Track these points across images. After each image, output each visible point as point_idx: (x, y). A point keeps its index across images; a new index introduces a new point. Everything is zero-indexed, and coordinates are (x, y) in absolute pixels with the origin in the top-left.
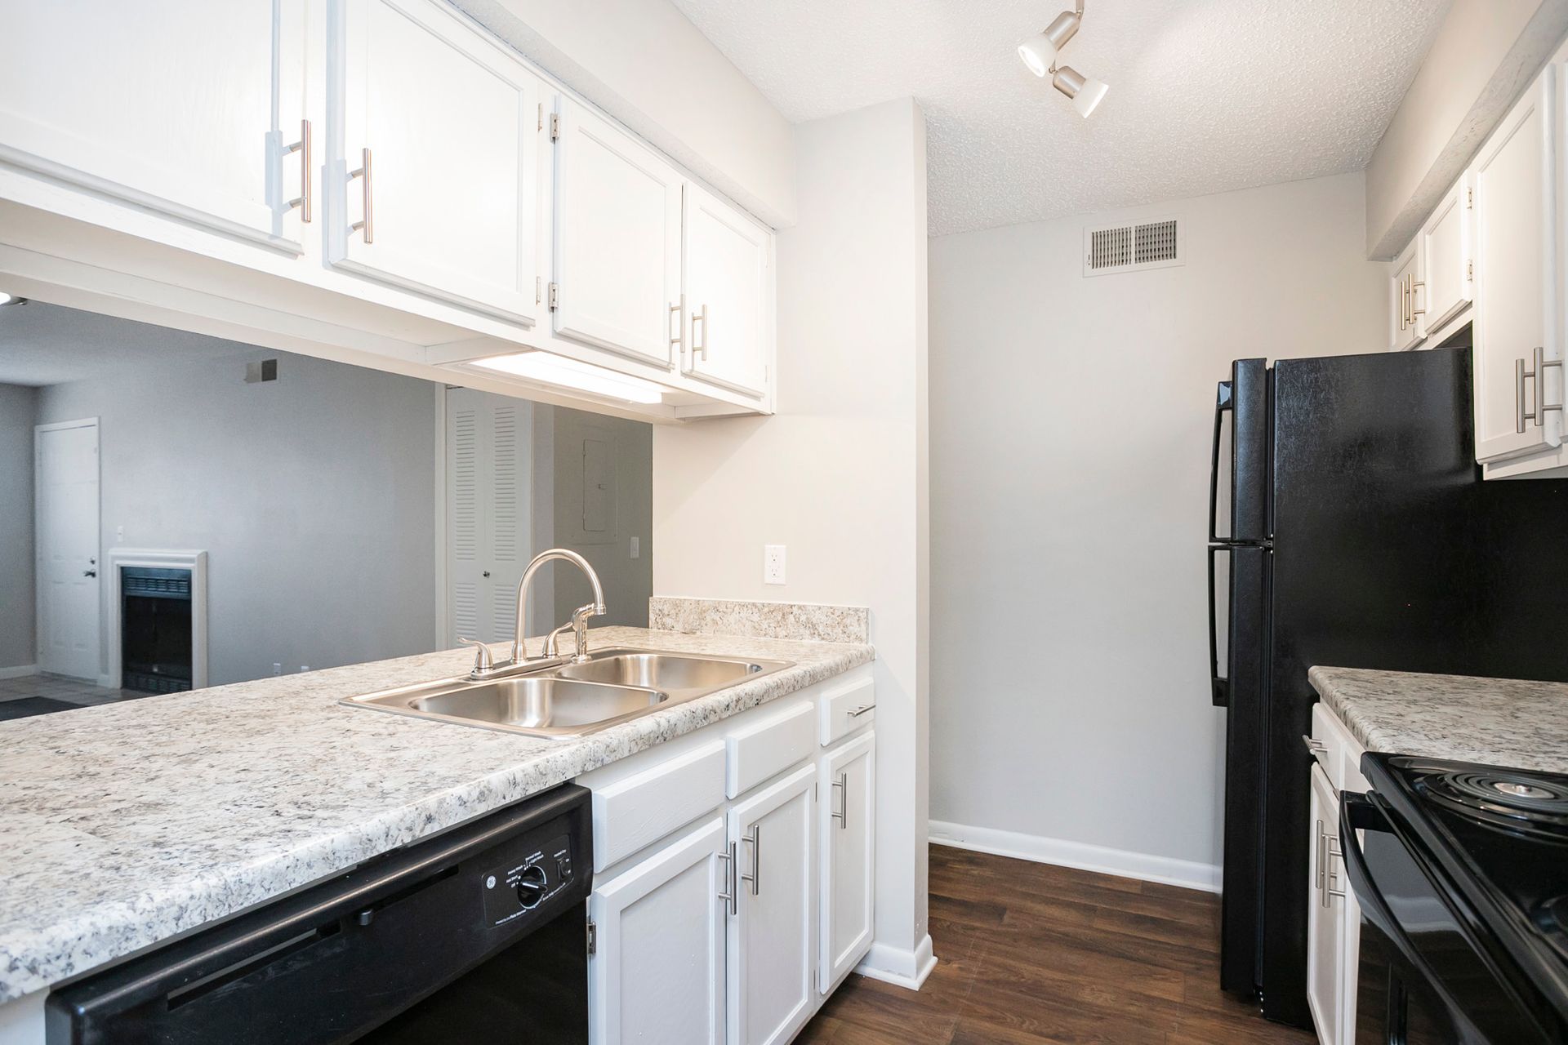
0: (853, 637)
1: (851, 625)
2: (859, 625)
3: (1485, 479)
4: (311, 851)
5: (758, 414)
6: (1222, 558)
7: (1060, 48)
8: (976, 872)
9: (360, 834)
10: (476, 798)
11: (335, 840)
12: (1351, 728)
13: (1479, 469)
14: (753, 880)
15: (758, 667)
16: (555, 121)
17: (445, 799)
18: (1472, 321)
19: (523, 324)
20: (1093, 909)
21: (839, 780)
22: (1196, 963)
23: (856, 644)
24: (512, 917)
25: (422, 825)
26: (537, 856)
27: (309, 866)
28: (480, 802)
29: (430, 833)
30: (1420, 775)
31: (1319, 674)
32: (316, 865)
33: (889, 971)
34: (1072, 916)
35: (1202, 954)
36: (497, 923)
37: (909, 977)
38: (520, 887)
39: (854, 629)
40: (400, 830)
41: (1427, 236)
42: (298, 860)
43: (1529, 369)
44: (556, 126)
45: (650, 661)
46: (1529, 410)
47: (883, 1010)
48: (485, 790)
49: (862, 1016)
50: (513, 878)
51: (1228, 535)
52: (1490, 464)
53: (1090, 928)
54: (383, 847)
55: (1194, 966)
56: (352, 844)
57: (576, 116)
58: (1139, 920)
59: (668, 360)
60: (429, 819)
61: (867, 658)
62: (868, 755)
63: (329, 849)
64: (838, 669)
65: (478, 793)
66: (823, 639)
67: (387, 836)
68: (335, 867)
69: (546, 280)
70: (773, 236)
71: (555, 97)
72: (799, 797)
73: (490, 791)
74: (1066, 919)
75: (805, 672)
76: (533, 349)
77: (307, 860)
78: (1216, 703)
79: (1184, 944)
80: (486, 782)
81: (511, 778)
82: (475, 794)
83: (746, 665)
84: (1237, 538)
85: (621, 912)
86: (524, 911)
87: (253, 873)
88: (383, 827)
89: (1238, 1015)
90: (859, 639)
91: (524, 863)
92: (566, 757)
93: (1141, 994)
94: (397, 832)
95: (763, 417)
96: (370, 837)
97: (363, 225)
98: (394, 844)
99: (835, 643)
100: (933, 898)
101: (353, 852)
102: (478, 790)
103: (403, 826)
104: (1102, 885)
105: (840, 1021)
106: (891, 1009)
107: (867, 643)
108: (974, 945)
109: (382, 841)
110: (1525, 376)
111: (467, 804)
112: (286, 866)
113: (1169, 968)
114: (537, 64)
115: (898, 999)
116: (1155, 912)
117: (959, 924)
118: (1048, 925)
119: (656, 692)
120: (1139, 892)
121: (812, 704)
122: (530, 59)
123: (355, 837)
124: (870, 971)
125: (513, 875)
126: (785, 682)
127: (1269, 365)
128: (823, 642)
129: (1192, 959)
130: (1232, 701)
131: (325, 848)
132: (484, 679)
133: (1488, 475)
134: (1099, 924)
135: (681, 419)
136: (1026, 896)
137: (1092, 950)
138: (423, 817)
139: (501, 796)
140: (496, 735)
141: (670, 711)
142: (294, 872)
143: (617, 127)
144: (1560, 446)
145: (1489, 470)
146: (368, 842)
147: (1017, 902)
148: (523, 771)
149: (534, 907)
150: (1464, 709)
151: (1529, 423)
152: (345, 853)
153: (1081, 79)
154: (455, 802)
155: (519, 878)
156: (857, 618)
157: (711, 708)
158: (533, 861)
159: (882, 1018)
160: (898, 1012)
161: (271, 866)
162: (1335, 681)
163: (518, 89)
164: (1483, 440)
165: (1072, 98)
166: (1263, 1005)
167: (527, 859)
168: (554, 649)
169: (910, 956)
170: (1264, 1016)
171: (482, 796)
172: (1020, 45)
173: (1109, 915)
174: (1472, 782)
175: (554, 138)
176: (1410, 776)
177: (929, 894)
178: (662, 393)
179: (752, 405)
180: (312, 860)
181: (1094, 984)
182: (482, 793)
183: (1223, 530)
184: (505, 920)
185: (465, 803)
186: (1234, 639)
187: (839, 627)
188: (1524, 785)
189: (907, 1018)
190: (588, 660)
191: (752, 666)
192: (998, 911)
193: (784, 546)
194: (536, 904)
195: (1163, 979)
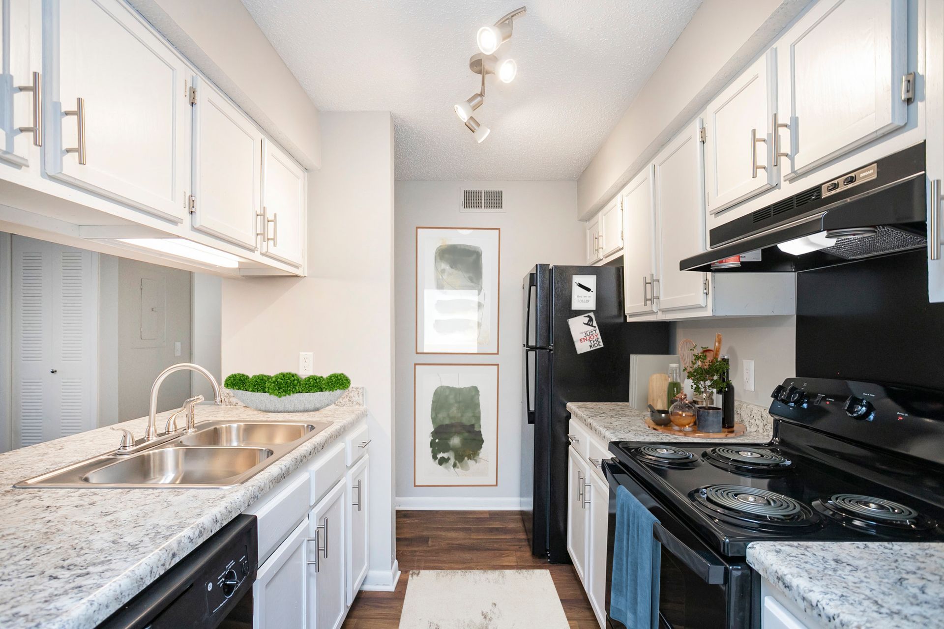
0: (355, 403)
1: (354, 397)
2: (359, 396)
3: (628, 321)
4: (108, 596)
5: (297, 276)
6: (532, 354)
7: (474, 110)
8: (409, 521)
9: (136, 576)
10: (197, 535)
11: (122, 584)
12: (595, 431)
13: (625, 317)
14: (324, 550)
15: (312, 426)
16: (194, 92)
17: (181, 541)
18: (623, 255)
19: (174, 221)
20: (469, 529)
21: (356, 484)
22: (519, 545)
23: (357, 407)
24: (221, 605)
25: (170, 560)
26: (232, 563)
27: (107, 607)
28: (200, 537)
29: (174, 564)
30: (633, 449)
31: (571, 406)
32: (111, 605)
33: (377, 585)
34: (461, 535)
35: (520, 540)
36: (214, 611)
37: (389, 585)
38: (225, 585)
39: (356, 399)
40: (158, 567)
41: (603, 216)
42: (100, 605)
43: (648, 281)
44: (194, 96)
45: (238, 428)
46: (649, 297)
47: (378, 607)
48: (201, 529)
49: (367, 613)
50: (221, 581)
51: (534, 344)
52: (629, 315)
53: (470, 539)
54: (149, 581)
55: (518, 547)
56: (132, 584)
57: (205, 91)
58: (492, 530)
59: (255, 246)
60: (174, 555)
61: (364, 414)
62: (366, 467)
63: (118, 592)
64: (354, 423)
65: (198, 532)
66: (337, 405)
67: (151, 573)
68: (122, 602)
69: (188, 193)
70: (306, 173)
71: (193, 77)
72: (338, 499)
73: (205, 529)
74: (458, 537)
75: (341, 426)
76: (179, 237)
77: (106, 603)
78: (530, 422)
79: (512, 537)
80: (201, 524)
81: (215, 518)
82: (197, 533)
83: (304, 426)
84: (538, 346)
85: (266, 586)
86: (227, 600)
87: (73, 622)
88: (149, 568)
89: (539, 565)
90: (359, 404)
91: (225, 569)
92: (240, 497)
93: (499, 565)
94: (156, 569)
95: (298, 278)
96: (142, 577)
97: (80, 150)
98: (155, 577)
99: (344, 407)
100: (398, 539)
101: (132, 589)
102: (198, 530)
103: (160, 564)
104: (471, 516)
105: (356, 619)
106: (383, 605)
107: (363, 406)
108: (417, 560)
109: (149, 578)
110: (646, 283)
111: (194, 541)
112: (93, 611)
113: (508, 550)
114: (182, 54)
115: (384, 599)
116: (496, 525)
117: (407, 551)
118: (450, 542)
119: (264, 449)
120: (488, 517)
121: (343, 444)
122: (178, 50)
123: (133, 579)
124: (367, 588)
125: (221, 579)
126: (333, 434)
127: (551, 267)
128: (337, 407)
129: (517, 543)
130: (536, 423)
131: (116, 591)
132: (128, 453)
133: (629, 320)
134: (474, 536)
135: (243, 276)
136: (438, 529)
137: (473, 550)
138: (171, 555)
139: (210, 531)
140: (179, 492)
141: (283, 460)
142: (98, 613)
143: (227, 100)
144: (657, 312)
145: (629, 318)
146: (141, 580)
147: (435, 533)
148: (220, 512)
149: (231, 595)
150: (629, 417)
151: (649, 302)
152: (128, 592)
153: (478, 125)
154: (187, 541)
155: (224, 579)
156: (357, 392)
157: (303, 455)
158: (230, 567)
159: (379, 611)
160: (386, 606)
161: (84, 613)
162: (580, 409)
163: (173, 69)
164: (628, 306)
165: (473, 132)
166: (549, 558)
167: (227, 567)
168: (174, 428)
169: (389, 573)
170: (550, 562)
171: (201, 534)
172: (456, 104)
173: (478, 530)
174: (650, 449)
175: (192, 103)
176: (629, 449)
177: (397, 538)
178: (239, 262)
179: (294, 271)
180: (109, 602)
181: (478, 566)
182: (200, 532)
183: (532, 343)
184: (218, 608)
185: (192, 540)
186: (537, 392)
187: (347, 398)
188: (666, 449)
189: (391, 607)
190: (196, 431)
191: (308, 426)
192: (424, 540)
193: (312, 353)
194: (232, 594)
195: (507, 556)
